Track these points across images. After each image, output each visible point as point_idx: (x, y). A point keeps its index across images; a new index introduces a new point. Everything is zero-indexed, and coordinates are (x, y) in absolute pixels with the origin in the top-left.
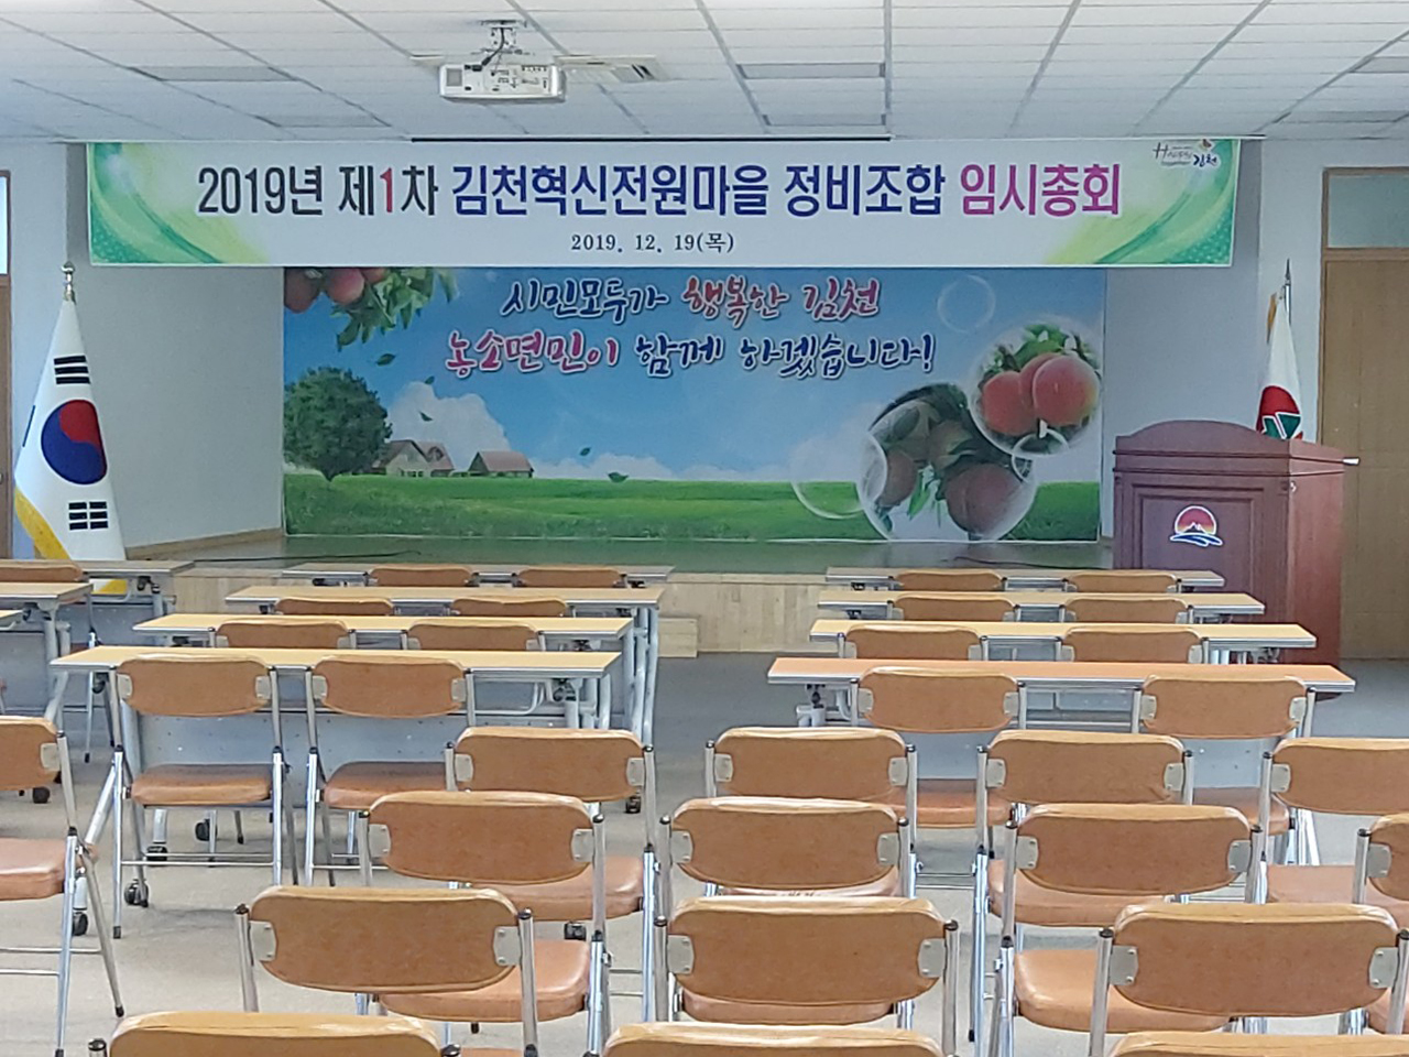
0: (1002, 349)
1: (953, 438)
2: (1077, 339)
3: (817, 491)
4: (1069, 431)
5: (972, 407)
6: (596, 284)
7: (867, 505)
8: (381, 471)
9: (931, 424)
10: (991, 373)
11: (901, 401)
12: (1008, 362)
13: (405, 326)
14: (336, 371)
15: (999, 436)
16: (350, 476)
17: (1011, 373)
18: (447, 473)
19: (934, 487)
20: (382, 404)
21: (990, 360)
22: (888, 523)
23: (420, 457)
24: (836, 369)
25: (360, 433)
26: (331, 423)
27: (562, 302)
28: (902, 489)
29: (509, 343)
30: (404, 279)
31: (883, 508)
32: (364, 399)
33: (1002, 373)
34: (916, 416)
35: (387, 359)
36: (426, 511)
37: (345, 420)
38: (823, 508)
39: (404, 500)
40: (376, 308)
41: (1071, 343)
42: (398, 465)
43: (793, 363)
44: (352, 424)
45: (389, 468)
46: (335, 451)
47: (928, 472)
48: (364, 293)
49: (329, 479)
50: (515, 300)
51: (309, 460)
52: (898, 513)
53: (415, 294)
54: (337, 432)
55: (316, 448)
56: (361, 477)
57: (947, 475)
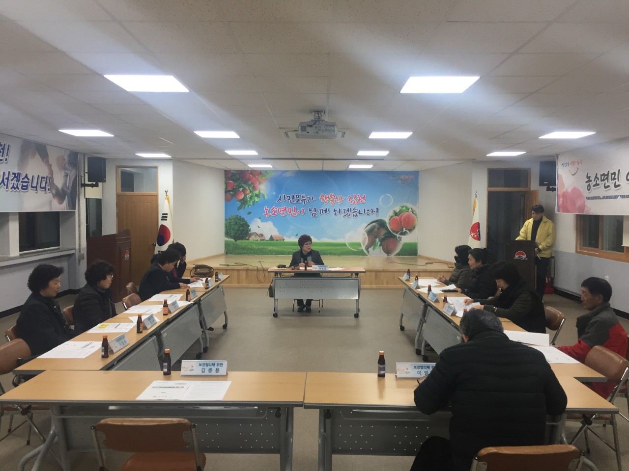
0: (395, 211)
1: (383, 232)
2: (412, 209)
3: (352, 244)
4: (410, 230)
5: (388, 225)
6: (299, 196)
7: (363, 248)
8: (248, 239)
9: (378, 229)
10: (392, 217)
11: (371, 223)
12: (396, 214)
13: (254, 205)
14: (237, 216)
15: (394, 231)
16: (241, 241)
17: (397, 217)
18: (264, 240)
19: (379, 243)
20: (248, 224)
21: (391, 213)
22: (368, 252)
23: (258, 236)
24: (356, 215)
25: (243, 230)
26: (236, 228)
27: (291, 200)
28: (371, 244)
29: (279, 209)
30: (254, 194)
31: (367, 248)
32: (244, 222)
33: (395, 217)
34: (374, 227)
35: (249, 213)
36: (259, 249)
37: (239, 227)
38: (353, 248)
39: (254, 247)
40: (247, 201)
41: (410, 210)
42: (252, 238)
43: (346, 214)
44: (241, 228)
45: (251, 239)
46: (237, 235)
47: (377, 240)
48: (244, 198)
49: (236, 241)
50: (280, 199)
51: (231, 237)
52: (370, 249)
53: (256, 198)
54: (238, 230)
55: (233, 234)
56: (243, 241)
57: (382, 241)
